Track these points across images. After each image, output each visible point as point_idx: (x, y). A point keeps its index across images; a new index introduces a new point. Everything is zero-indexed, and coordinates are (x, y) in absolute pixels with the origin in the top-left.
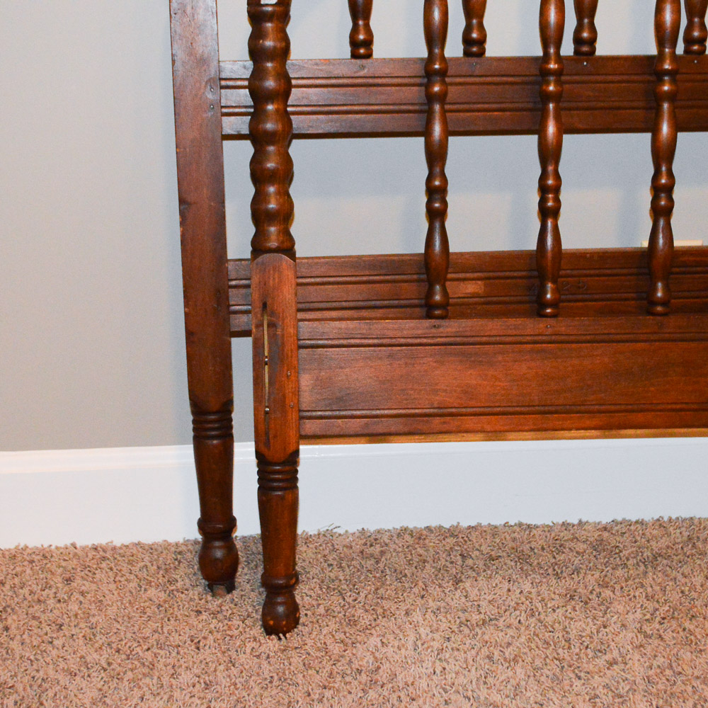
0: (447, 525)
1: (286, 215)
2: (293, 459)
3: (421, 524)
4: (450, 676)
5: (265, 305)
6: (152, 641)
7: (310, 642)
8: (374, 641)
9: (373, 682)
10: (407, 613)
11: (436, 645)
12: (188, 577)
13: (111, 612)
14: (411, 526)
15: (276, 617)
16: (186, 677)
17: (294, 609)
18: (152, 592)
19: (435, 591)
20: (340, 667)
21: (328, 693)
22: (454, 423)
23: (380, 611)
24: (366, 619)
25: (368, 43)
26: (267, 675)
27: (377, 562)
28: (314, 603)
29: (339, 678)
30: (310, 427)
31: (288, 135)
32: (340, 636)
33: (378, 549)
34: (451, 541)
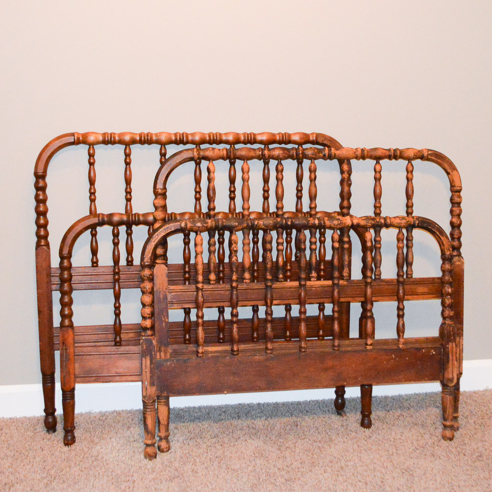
0: (129, 409)
1: (71, 314)
2: (73, 389)
3: (120, 409)
4: (120, 457)
5: (63, 343)
6: (28, 448)
7: (78, 448)
8: (98, 447)
9: (96, 460)
10: (110, 438)
11: (117, 448)
12: (41, 427)
13: (15, 439)
14: (117, 410)
15: (68, 440)
16: (38, 459)
17: (74, 438)
18: (28, 433)
19: (120, 431)
20: (87, 455)
21: (81, 463)
22: (124, 378)
23: (102, 438)
24: (96, 440)
25: (97, 262)
26: (63, 458)
27: (104, 422)
28: (81, 436)
29: (86, 459)
30: (78, 379)
31: (71, 290)
32: (87, 446)
33: (104, 417)
34: (129, 415)
